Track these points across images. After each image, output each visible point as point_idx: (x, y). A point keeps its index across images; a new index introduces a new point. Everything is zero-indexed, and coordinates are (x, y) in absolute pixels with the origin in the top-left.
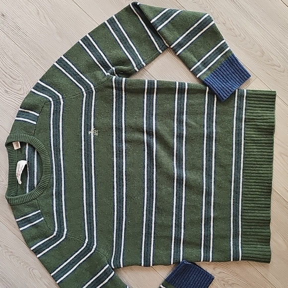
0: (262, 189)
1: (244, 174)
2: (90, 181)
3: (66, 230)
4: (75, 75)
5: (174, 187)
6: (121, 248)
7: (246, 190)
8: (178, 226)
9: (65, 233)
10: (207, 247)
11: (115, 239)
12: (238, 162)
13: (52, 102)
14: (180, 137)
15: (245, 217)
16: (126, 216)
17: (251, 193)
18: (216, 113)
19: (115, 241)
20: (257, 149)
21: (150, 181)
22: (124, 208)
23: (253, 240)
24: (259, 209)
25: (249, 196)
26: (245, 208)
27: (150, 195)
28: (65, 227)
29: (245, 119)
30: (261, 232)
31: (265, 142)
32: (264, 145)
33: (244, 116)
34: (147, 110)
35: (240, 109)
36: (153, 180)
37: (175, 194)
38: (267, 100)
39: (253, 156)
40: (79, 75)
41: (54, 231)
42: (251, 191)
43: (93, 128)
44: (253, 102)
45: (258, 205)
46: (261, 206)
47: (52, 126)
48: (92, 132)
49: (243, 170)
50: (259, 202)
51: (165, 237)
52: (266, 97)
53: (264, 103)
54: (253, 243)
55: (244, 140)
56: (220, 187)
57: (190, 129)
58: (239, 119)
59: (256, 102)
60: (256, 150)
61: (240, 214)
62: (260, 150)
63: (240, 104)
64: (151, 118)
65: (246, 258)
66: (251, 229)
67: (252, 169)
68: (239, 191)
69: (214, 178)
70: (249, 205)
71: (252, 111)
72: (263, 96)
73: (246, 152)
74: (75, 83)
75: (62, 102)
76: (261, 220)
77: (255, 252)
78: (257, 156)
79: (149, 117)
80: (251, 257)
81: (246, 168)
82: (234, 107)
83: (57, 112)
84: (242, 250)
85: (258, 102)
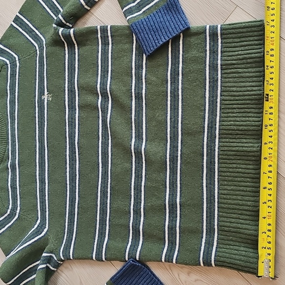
0: (245, 164)
1: (220, 144)
2: (43, 153)
3: (19, 208)
4: (31, 32)
5: (132, 163)
6: (73, 235)
7: (223, 165)
8: (137, 212)
9: (18, 211)
10: (172, 243)
11: (67, 224)
12: (212, 128)
13: (9, 66)
14: (139, 97)
15: (223, 205)
16: (79, 197)
17: (231, 170)
18: (183, 62)
19: (67, 226)
20: (238, 108)
21: (105, 154)
22: (77, 187)
23: (234, 239)
24: (243, 193)
25: (228, 174)
26: (223, 192)
27: (105, 172)
28: (19, 205)
29: (221, 65)
30: (245, 229)
31: (250, 97)
32: (248, 102)
33: (219, 62)
34: (102, 67)
35: (214, 52)
36: (108, 154)
37: (134, 171)
38: (251, 34)
39: (232, 119)
40: (34, 31)
41: (8, 209)
42: (231, 168)
43: (46, 93)
44: (231, 40)
45: (241, 188)
46: (245, 189)
47: (9, 92)
48: (46, 97)
49: (219, 138)
50: (243, 184)
51: (122, 225)
52: (249, 30)
53: (247, 39)
54: (235, 243)
55: (221, 96)
56: (188, 163)
57: (150, 87)
58: (213, 67)
59: (236, 40)
60: (238, 110)
61: (216, 200)
62: (242, 110)
63: (213, 46)
64: (106, 76)
65: (220, 264)
66: (231, 222)
67: (230, 136)
68: (214, 168)
69: (181, 150)
70: (229, 188)
71: (231, 54)
72: (244, 30)
73: (223, 113)
74: (30, 41)
75: (18, 64)
76: (245, 210)
77: (234, 256)
78: (238, 119)
79: (104, 75)
80: (227, 263)
81: (223, 136)
82: (206, 51)
83: (13, 75)
84: (216, 251)
85: (239, 40)
